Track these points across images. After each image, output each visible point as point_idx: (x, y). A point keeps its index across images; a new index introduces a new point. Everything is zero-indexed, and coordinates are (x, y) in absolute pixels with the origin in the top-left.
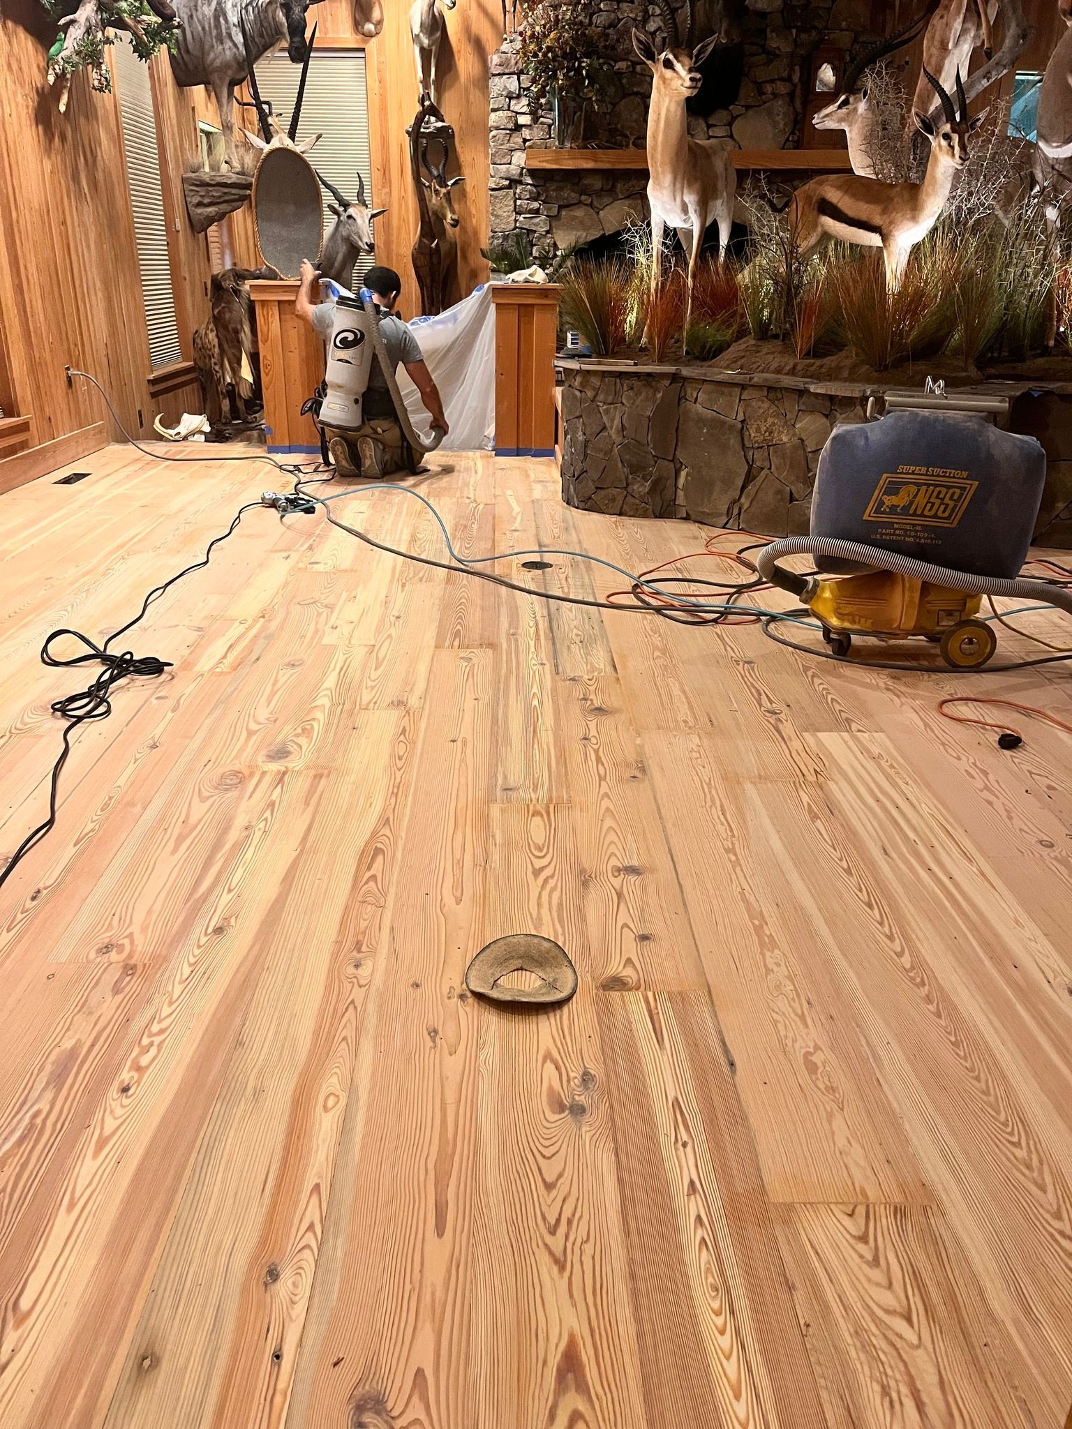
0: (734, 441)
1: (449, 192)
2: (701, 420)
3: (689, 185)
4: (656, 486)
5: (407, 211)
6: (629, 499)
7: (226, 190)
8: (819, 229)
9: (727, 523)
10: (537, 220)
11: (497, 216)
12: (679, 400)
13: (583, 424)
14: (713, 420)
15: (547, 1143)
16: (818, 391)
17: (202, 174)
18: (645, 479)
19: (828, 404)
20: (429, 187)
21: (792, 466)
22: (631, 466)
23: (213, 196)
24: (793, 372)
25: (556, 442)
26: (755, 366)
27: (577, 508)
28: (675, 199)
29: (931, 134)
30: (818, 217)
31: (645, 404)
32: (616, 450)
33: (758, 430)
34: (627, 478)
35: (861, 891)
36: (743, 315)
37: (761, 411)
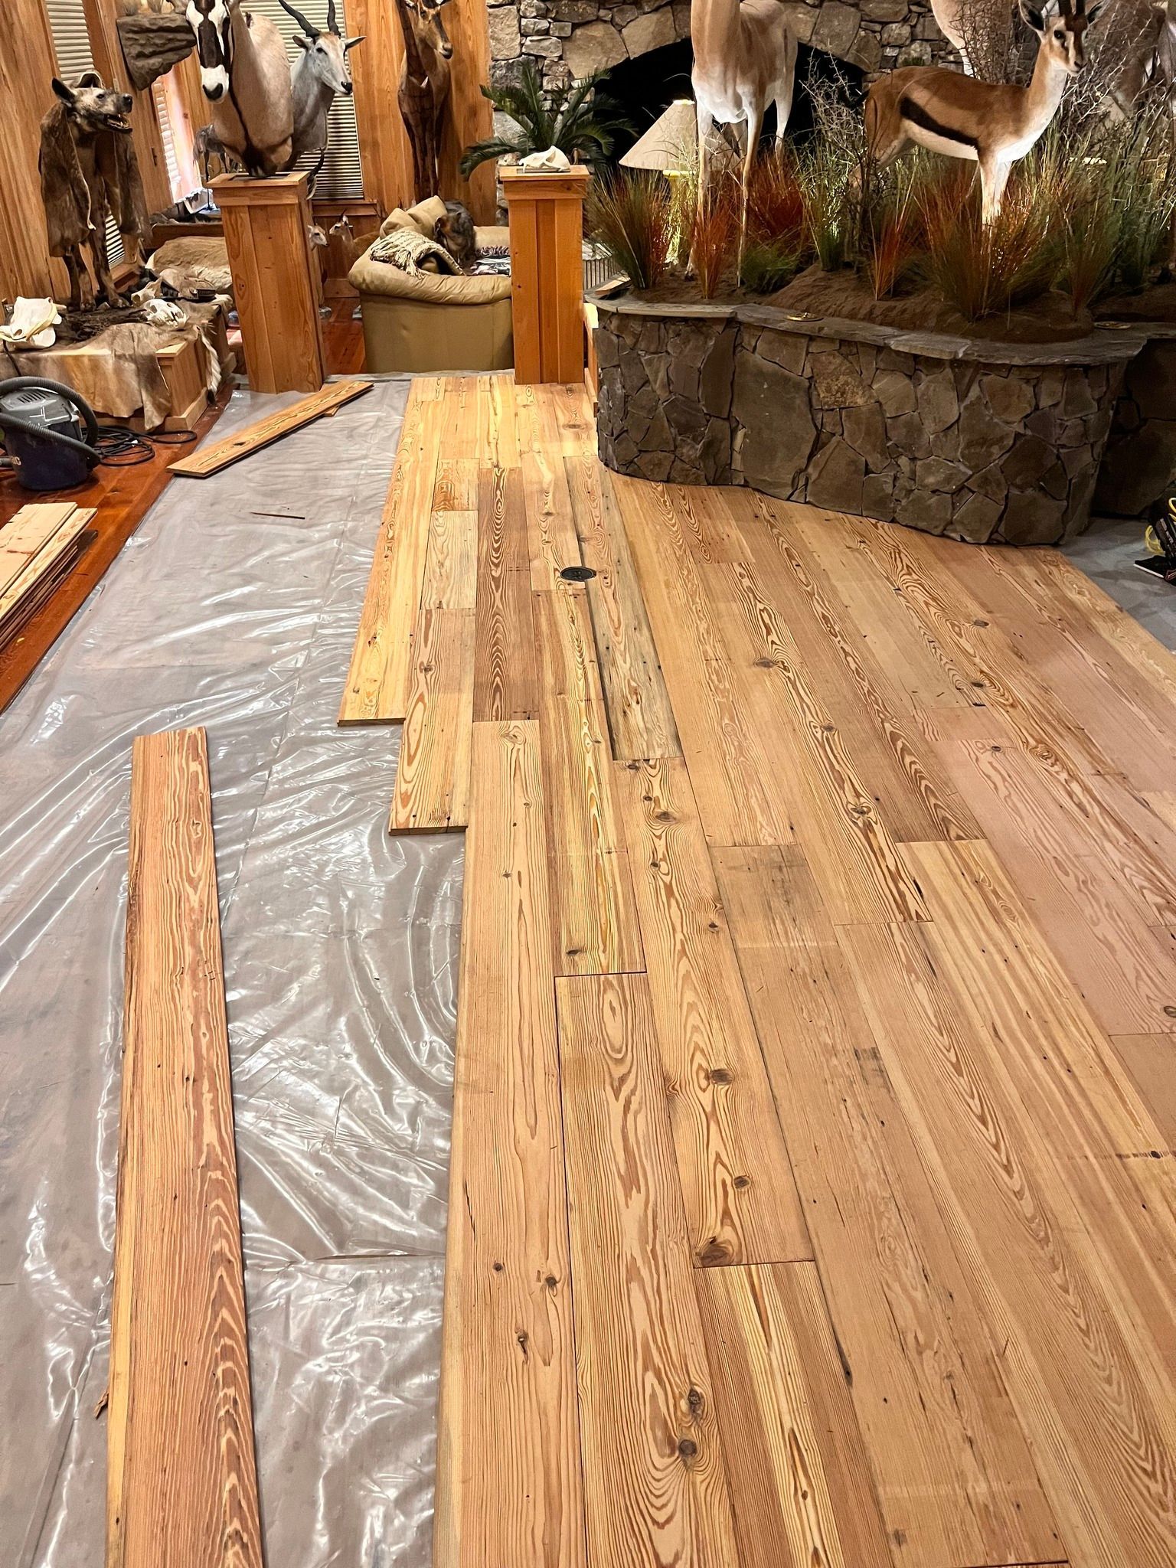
0: (800, 401)
1: (438, 14)
2: (760, 374)
3: (744, 73)
4: (711, 448)
5: (389, 37)
6: (678, 462)
7: (171, 36)
8: (902, 136)
9: (792, 494)
10: (546, 43)
11: (498, 40)
12: (735, 348)
13: (622, 374)
14: (775, 374)
15: (658, 1503)
16: (901, 349)
17: (140, 18)
18: (695, 440)
19: (911, 363)
20: (415, 8)
21: (868, 433)
22: (678, 425)
23: (157, 45)
24: (869, 318)
25: (586, 365)
26: (823, 307)
27: (617, 472)
28: (726, 91)
29: (1041, 29)
30: (900, 120)
31: (697, 354)
32: (661, 408)
33: (828, 390)
34: (675, 440)
35: (973, 1097)
36: (808, 237)
37: (832, 367)
